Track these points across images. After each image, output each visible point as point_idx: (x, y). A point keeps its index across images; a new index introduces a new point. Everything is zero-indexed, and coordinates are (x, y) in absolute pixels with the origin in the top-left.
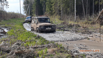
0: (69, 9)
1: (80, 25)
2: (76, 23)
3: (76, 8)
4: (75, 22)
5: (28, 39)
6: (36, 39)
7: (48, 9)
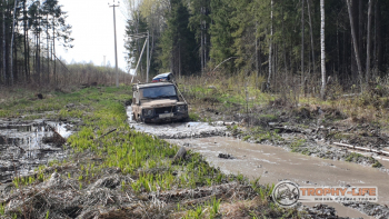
0: (299, 51)
1: (344, 111)
2: (327, 104)
3: (326, 46)
4: (325, 99)
5: (146, 165)
6: (173, 164)
7: (219, 52)
